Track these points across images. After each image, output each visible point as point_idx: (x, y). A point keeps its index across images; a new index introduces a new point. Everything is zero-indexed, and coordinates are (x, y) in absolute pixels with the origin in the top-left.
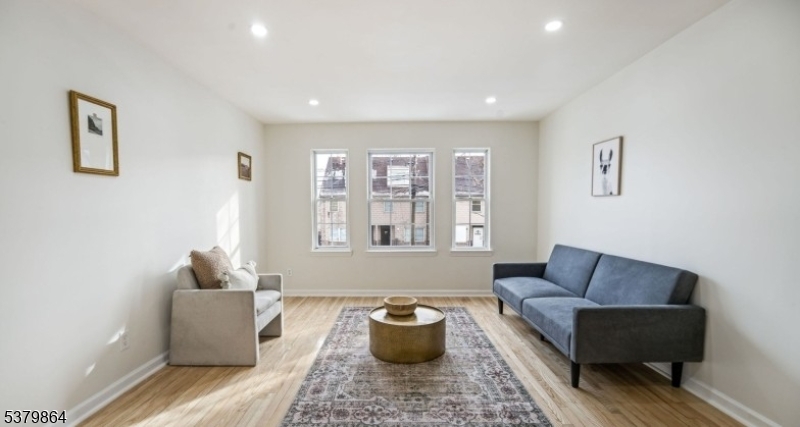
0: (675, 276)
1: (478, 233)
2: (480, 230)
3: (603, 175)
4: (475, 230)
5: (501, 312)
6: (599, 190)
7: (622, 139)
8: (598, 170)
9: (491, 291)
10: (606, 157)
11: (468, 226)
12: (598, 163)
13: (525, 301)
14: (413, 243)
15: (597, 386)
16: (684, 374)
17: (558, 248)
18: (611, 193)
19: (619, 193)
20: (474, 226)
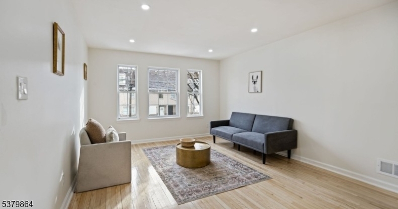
0: (288, 120)
1: (162, 109)
2: (163, 108)
3: (254, 85)
4: (161, 108)
5: (214, 142)
6: (252, 90)
7: (262, 72)
8: (252, 83)
9: (209, 133)
10: (255, 78)
11: (158, 106)
12: (251, 80)
13: (234, 135)
14: (130, 115)
15: (270, 163)
16: (291, 154)
17: (234, 113)
18: (258, 92)
19: (261, 92)
20: (160, 106)
